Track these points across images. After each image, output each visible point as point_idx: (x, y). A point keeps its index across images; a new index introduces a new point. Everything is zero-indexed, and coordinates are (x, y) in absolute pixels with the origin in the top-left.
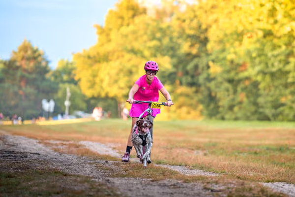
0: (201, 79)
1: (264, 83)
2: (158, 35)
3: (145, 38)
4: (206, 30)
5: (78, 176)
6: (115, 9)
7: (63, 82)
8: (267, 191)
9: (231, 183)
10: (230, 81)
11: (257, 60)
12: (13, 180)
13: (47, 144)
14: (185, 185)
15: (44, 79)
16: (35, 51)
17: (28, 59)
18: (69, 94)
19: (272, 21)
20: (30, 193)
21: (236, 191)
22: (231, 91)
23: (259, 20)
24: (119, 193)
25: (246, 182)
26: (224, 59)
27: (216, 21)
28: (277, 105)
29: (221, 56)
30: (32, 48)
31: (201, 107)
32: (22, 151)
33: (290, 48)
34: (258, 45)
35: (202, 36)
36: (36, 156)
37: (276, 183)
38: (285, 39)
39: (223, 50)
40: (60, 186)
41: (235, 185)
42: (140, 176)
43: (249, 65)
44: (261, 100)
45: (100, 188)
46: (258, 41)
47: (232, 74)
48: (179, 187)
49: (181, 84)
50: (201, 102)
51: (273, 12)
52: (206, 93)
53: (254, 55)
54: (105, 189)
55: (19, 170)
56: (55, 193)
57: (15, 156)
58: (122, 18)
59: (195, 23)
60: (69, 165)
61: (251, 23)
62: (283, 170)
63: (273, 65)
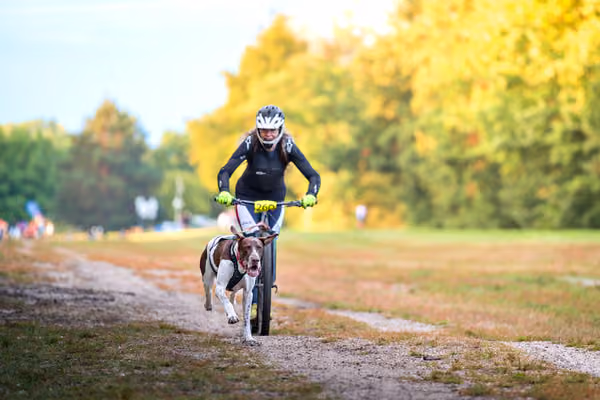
0: (402, 160)
1: (509, 165)
2: (329, 86)
3: (306, 91)
4: (409, 78)
5: (200, 334)
6: (255, 43)
7: (170, 167)
8: (519, 359)
9: (457, 345)
10: (452, 163)
11: (497, 127)
12: (92, 342)
13: (146, 277)
14: (379, 348)
15: (138, 163)
16: (123, 117)
17: (113, 130)
18: (180, 189)
19: (521, 59)
20: (122, 365)
21: (466, 358)
22: (454, 179)
23: (499, 59)
24: (269, 363)
25: (482, 342)
26: (441, 125)
27: (426, 62)
28: (531, 202)
29: (435, 120)
30: (117, 111)
31: (403, 207)
32: (106, 289)
33: (552, 106)
34: (498, 102)
35: (403, 89)
36: (129, 299)
37: (534, 344)
38: (546, 91)
39: (439, 111)
40: (171, 353)
41: (464, 347)
42: (303, 333)
43: (483, 134)
44: (504, 195)
45: (236, 354)
46: (498, 94)
47: (454, 152)
48: (370, 352)
49: (368, 168)
50: (402, 198)
51: (523, 45)
52: (411, 183)
53: (491, 117)
54: (246, 357)
55: (102, 324)
56: (162, 365)
57: (95, 299)
58: (266, 58)
59: (390, 66)
60: (184, 314)
61: (487, 65)
62: (545, 318)
63: (524, 135)
